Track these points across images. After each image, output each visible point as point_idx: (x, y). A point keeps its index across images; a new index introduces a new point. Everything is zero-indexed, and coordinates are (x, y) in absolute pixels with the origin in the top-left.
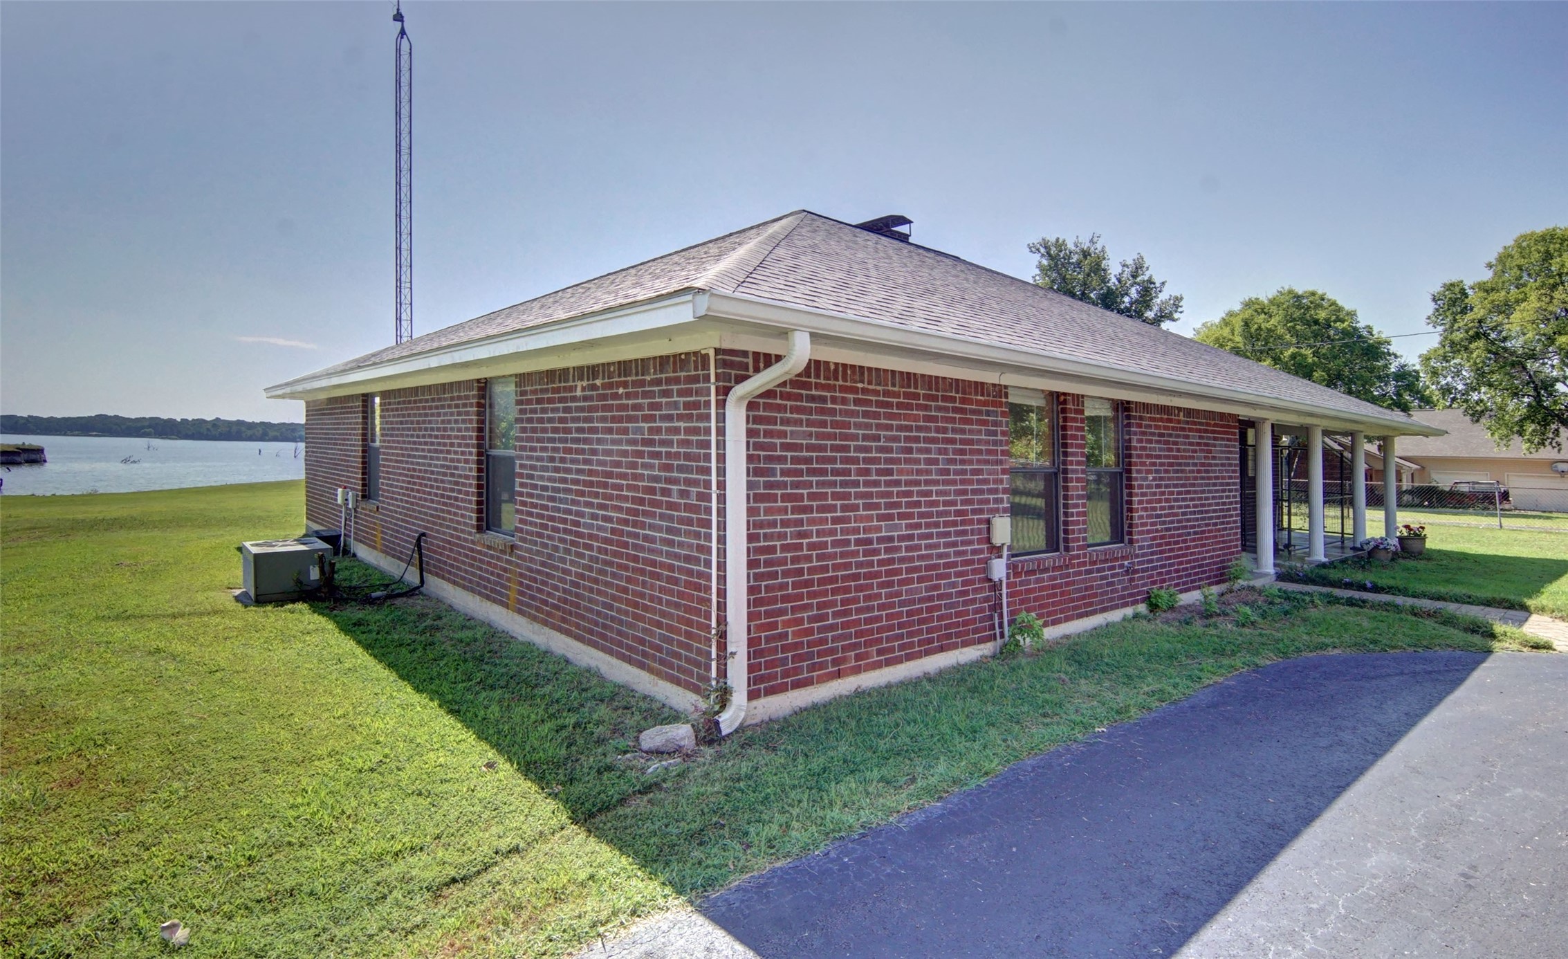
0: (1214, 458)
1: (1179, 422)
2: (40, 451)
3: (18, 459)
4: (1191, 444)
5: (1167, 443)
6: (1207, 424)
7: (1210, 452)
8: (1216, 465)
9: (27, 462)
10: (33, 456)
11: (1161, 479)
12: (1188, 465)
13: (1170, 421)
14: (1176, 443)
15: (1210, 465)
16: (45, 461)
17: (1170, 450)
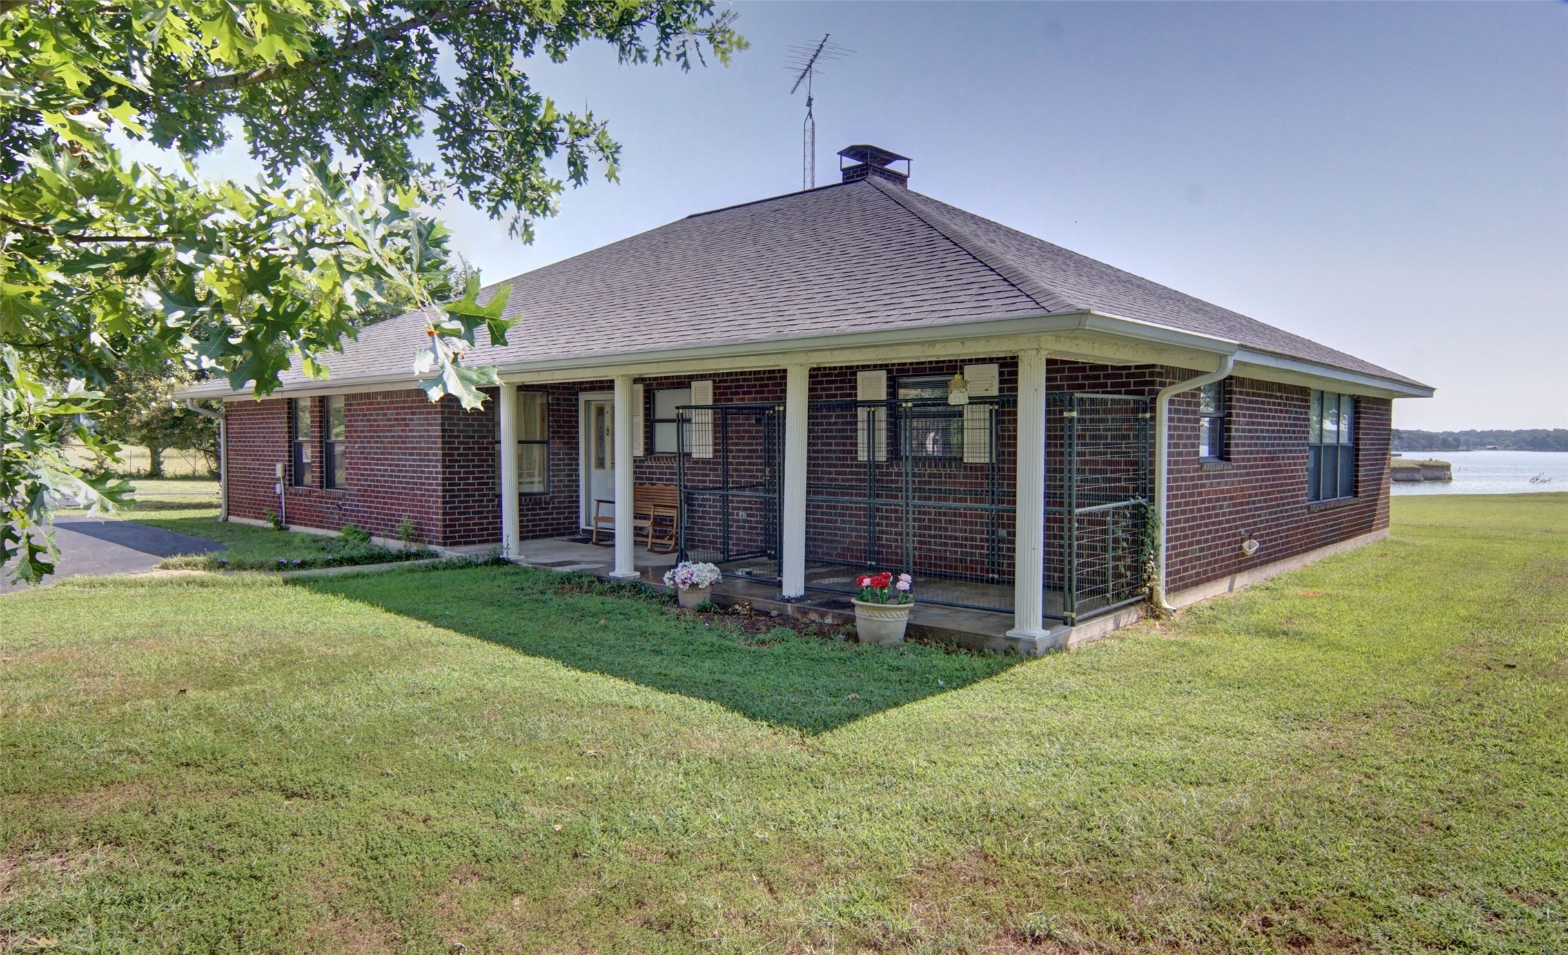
0: (411, 431)
1: (379, 403)
2: (1447, 467)
3: (1417, 476)
4: (389, 420)
5: (368, 420)
6: (405, 402)
7: (407, 425)
8: (414, 437)
9: (1426, 479)
10: (1437, 474)
11: (365, 448)
12: (386, 437)
13: (372, 404)
14: (375, 420)
15: (407, 437)
16: (1450, 479)
17: (372, 426)
